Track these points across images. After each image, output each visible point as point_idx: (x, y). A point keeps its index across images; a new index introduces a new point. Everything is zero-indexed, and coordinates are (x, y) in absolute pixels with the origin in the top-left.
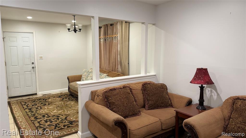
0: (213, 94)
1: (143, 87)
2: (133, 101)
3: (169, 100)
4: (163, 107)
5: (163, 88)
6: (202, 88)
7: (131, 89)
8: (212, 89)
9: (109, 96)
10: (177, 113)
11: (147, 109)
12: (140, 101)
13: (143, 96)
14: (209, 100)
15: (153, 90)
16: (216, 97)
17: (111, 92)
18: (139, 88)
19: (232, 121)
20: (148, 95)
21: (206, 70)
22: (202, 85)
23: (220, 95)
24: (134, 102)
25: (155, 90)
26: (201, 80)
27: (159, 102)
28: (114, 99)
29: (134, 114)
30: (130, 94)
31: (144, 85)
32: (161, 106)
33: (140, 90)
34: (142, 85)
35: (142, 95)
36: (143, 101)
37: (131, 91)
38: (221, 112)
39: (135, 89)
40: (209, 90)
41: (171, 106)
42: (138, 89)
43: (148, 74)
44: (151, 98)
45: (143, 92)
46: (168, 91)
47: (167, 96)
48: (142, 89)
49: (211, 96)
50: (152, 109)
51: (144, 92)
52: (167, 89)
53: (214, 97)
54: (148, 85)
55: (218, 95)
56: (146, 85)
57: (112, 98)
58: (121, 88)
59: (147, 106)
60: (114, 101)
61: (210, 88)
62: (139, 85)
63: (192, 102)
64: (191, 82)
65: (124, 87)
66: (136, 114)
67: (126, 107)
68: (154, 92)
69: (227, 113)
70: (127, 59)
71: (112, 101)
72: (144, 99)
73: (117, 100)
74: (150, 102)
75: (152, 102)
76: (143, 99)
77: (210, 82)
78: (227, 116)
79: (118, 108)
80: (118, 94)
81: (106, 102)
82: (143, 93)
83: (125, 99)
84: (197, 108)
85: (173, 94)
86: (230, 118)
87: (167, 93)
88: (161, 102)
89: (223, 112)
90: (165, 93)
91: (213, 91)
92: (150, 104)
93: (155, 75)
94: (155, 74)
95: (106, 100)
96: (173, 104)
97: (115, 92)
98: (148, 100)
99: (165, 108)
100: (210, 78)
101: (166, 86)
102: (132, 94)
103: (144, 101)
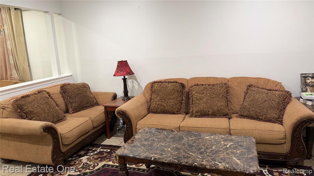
0: (134, 84)
1: (61, 90)
2: (55, 106)
3: (94, 99)
4: (89, 107)
5: (85, 87)
6: (125, 80)
7: (48, 93)
8: (133, 80)
9: (22, 105)
10: (106, 107)
11: (71, 113)
12: (62, 106)
13: (64, 99)
14: (132, 91)
15: (75, 91)
16: (137, 86)
17: (23, 99)
18: (57, 92)
19: (153, 101)
20: (70, 97)
21: (126, 61)
22: (124, 77)
23: (140, 84)
24: (57, 107)
25: (77, 90)
26: (123, 72)
27: (84, 102)
28: (30, 107)
29: (58, 120)
30: (49, 98)
31: (63, 86)
32: (87, 106)
33: (59, 94)
34: (61, 87)
35: (62, 98)
36: (64, 105)
37: (49, 96)
38: (144, 97)
39: (53, 93)
40: (130, 82)
41: (97, 104)
42: (55, 93)
43: (62, 76)
44: (74, 100)
45: (62, 95)
46: (91, 90)
47: (91, 95)
48: (61, 93)
49: (133, 86)
50: (77, 112)
51: (64, 95)
52: (89, 88)
53: (135, 86)
54: (67, 87)
55: (139, 84)
56: (66, 87)
57: (27, 107)
58: (36, 94)
59: (70, 109)
60: (31, 110)
61: (131, 79)
62: (55, 89)
63: (116, 96)
64: (114, 75)
65: (39, 92)
66: (62, 119)
67: (48, 113)
68: (77, 92)
69: (148, 96)
70: (26, 60)
71: (29, 109)
72: (65, 102)
73: (36, 108)
74: (74, 105)
75: (76, 104)
76: (64, 104)
77: (131, 73)
78: (149, 98)
79: (39, 116)
80: (34, 100)
81: (20, 112)
82: (63, 97)
83: (45, 105)
84: (123, 100)
85: (96, 92)
86: (151, 100)
87: (90, 92)
88: (86, 102)
89: (145, 96)
90: (88, 92)
91: (134, 82)
92: (74, 107)
93: (71, 76)
94: (70, 74)
95: (19, 110)
96: (98, 102)
97: (30, 99)
98: (70, 103)
99: (91, 107)
100: (131, 69)
101: (88, 85)
102: (52, 98)
103: (66, 105)
